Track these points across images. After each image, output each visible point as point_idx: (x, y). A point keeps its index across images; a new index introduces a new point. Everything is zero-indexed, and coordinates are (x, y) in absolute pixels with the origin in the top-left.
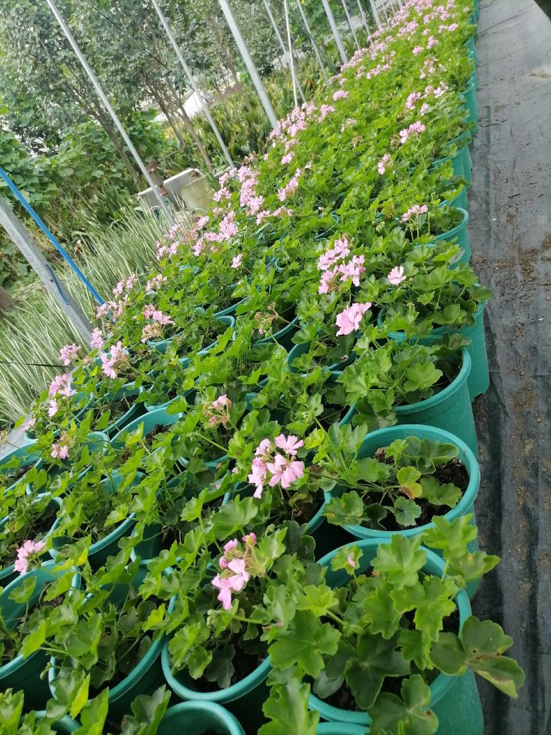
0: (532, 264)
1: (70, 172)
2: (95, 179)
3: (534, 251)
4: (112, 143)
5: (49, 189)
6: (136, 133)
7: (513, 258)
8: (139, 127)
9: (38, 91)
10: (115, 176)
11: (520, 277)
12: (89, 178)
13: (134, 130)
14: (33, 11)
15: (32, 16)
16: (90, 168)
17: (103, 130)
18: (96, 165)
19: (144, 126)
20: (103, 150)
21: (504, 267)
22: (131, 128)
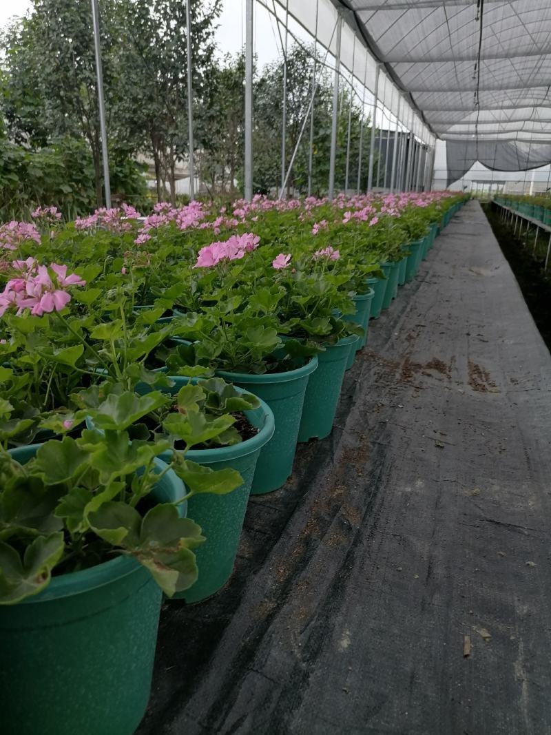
0: (413, 373)
1: (39, 173)
2: (61, 192)
3: (419, 366)
4: (94, 171)
5: (10, 176)
6: (121, 175)
7: (398, 364)
8: (127, 171)
9: (47, 90)
10: (81, 199)
11: (398, 376)
12: (55, 188)
13: (121, 172)
14: (79, 27)
15: (76, 29)
16: (61, 180)
17: (92, 156)
18: (69, 181)
19: (131, 173)
20: (83, 173)
21: (387, 366)
22: (119, 169)
